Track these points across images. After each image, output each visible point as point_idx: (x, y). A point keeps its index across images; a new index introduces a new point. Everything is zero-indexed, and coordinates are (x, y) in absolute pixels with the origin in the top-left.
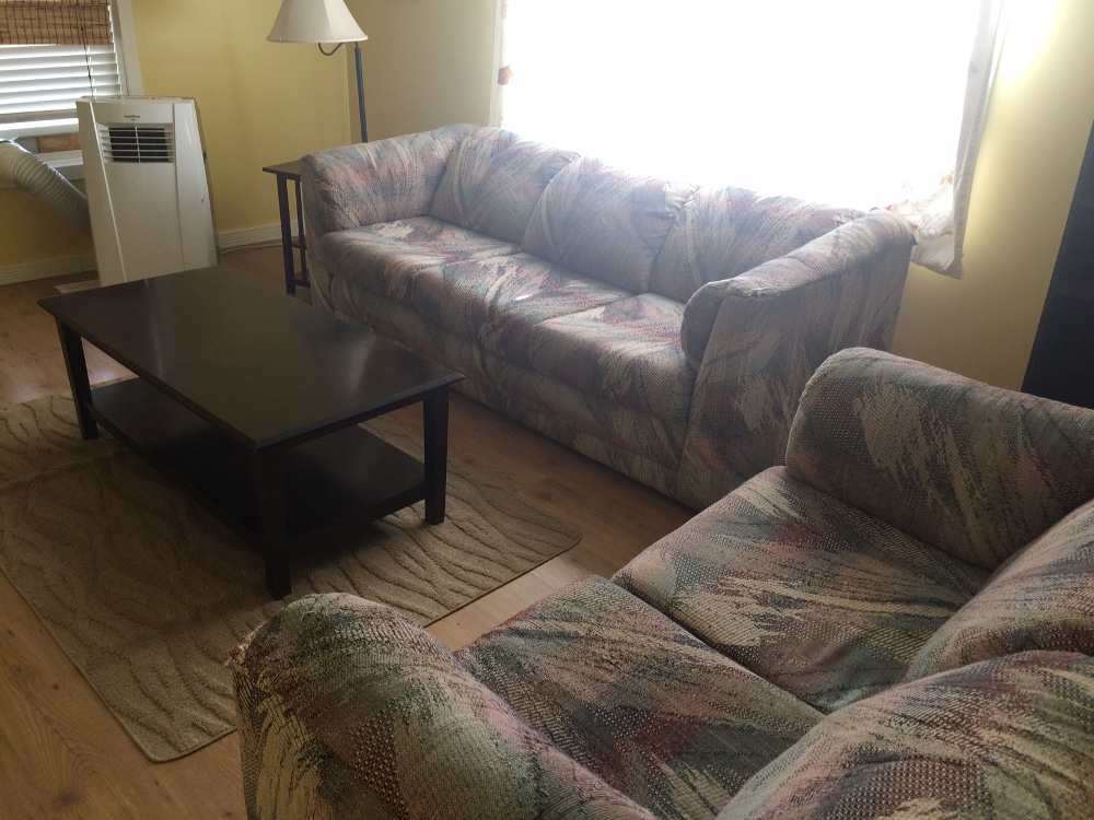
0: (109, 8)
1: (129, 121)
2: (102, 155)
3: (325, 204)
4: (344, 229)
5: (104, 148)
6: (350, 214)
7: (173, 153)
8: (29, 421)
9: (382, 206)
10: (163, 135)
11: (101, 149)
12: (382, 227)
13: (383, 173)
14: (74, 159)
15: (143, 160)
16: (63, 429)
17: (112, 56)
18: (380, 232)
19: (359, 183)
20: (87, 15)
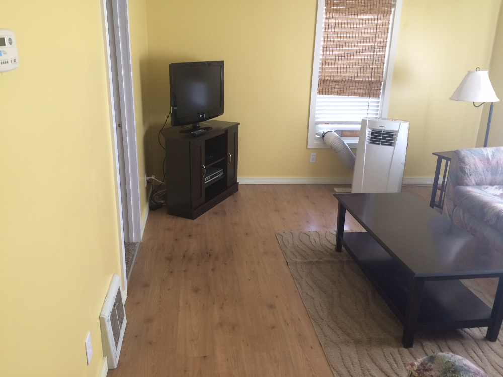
0: (382, 83)
1: (381, 128)
2: (366, 140)
3: (461, 173)
4: (467, 185)
5: (368, 138)
6: (473, 179)
7: (395, 143)
8: (317, 239)
9: (489, 177)
10: (393, 135)
11: (367, 138)
12: (487, 188)
13: (494, 163)
14: (355, 140)
15: (382, 144)
16: (329, 246)
17: (378, 102)
18: (486, 190)
19: (481, 166)
20: (373, 86)
